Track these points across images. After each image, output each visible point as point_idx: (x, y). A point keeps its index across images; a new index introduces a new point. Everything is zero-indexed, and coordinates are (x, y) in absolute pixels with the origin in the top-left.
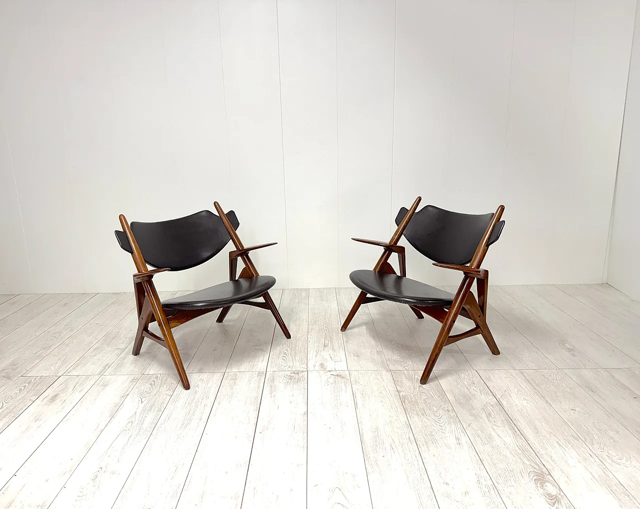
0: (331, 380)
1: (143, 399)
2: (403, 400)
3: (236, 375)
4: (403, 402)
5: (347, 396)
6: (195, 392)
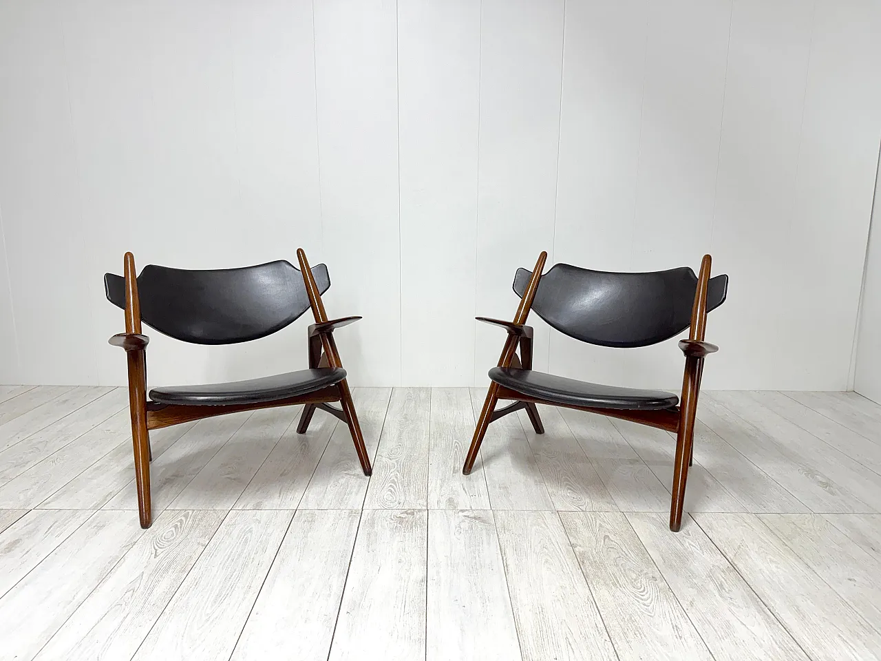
0: (465, 525)
1: (159, 551)
2: (581, 560)
3: (313, 515)
4: (581, 564)
5: (490, 551)
6: (246, 541)
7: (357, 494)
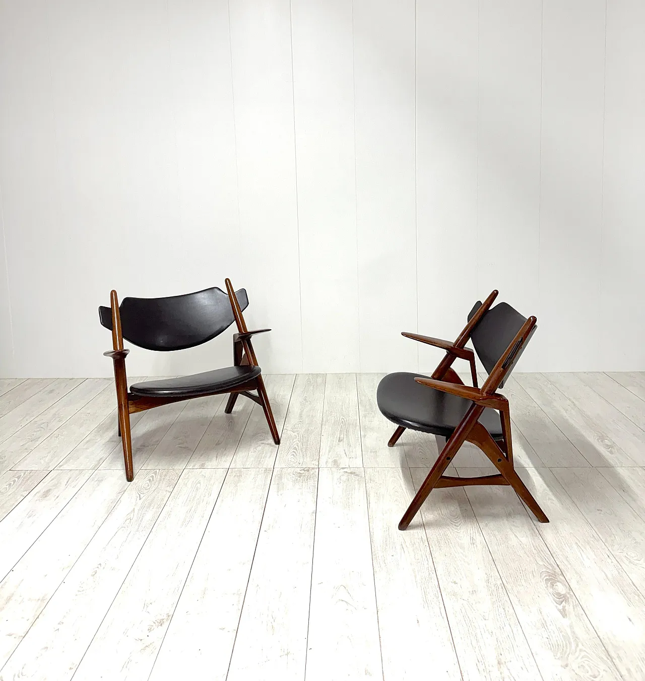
0: (344, 478)
1: (142, 495)
3: (240, 471)
5: (359, 495)
6: (197, 489)
7: (269, 457)
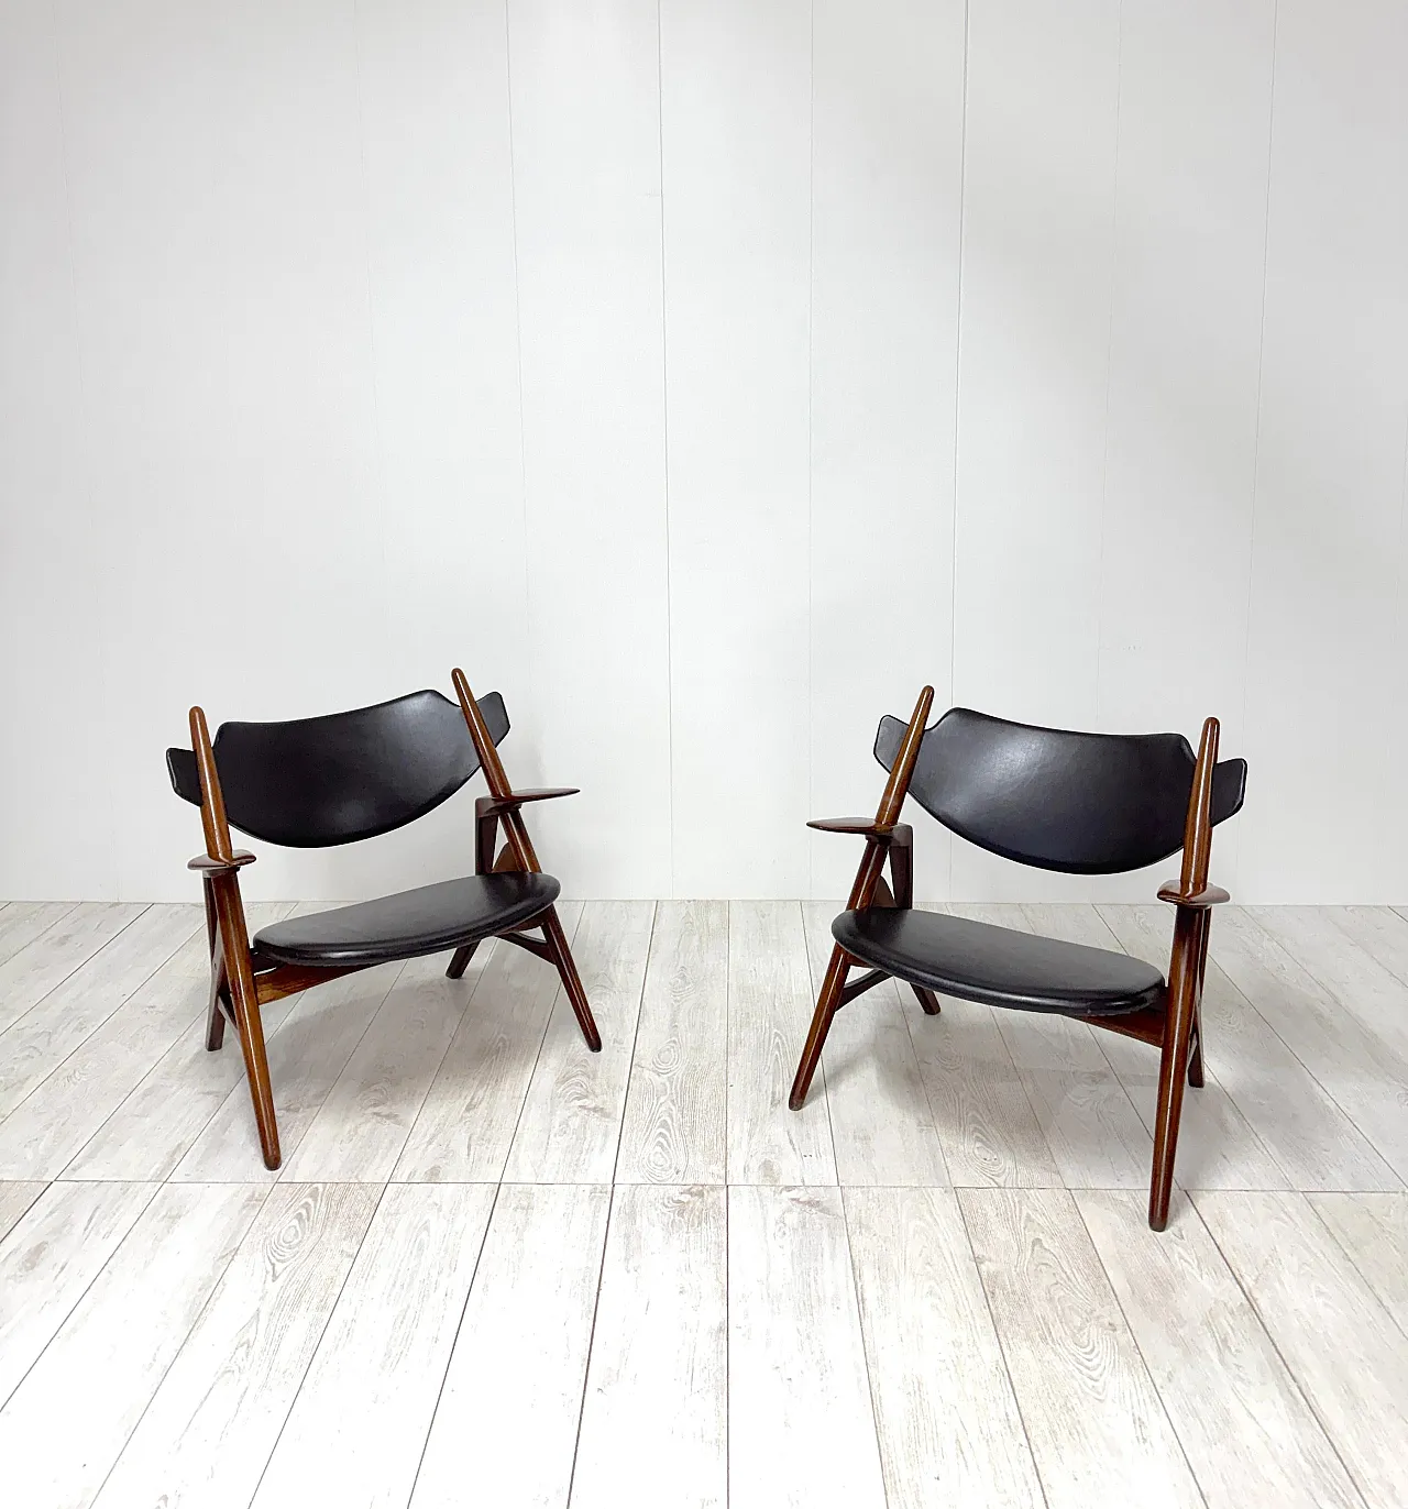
0: (792, 1219)
1: (278, 1268)
2: (989, 1290)
3: (530, 1195)
4: (989, 1296)
5: (834, 1274)
6: (421, 1248)
7: (602, 1151)
